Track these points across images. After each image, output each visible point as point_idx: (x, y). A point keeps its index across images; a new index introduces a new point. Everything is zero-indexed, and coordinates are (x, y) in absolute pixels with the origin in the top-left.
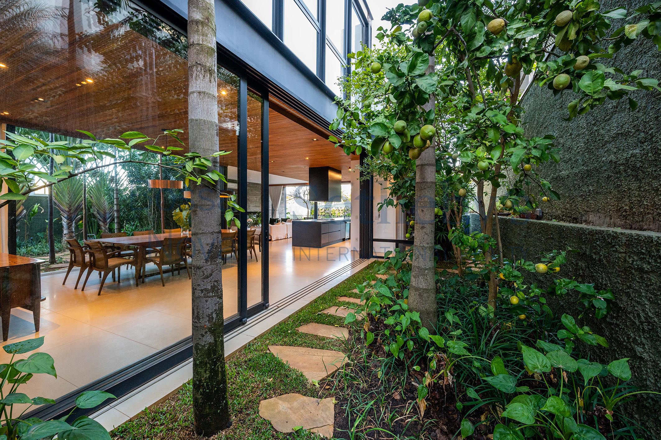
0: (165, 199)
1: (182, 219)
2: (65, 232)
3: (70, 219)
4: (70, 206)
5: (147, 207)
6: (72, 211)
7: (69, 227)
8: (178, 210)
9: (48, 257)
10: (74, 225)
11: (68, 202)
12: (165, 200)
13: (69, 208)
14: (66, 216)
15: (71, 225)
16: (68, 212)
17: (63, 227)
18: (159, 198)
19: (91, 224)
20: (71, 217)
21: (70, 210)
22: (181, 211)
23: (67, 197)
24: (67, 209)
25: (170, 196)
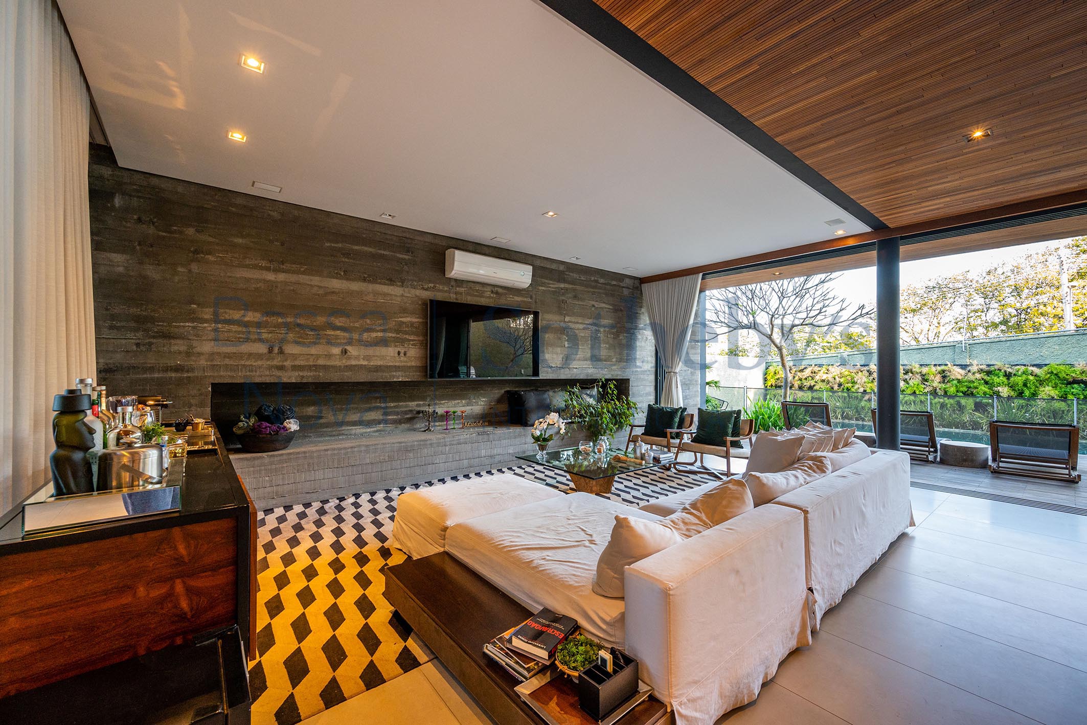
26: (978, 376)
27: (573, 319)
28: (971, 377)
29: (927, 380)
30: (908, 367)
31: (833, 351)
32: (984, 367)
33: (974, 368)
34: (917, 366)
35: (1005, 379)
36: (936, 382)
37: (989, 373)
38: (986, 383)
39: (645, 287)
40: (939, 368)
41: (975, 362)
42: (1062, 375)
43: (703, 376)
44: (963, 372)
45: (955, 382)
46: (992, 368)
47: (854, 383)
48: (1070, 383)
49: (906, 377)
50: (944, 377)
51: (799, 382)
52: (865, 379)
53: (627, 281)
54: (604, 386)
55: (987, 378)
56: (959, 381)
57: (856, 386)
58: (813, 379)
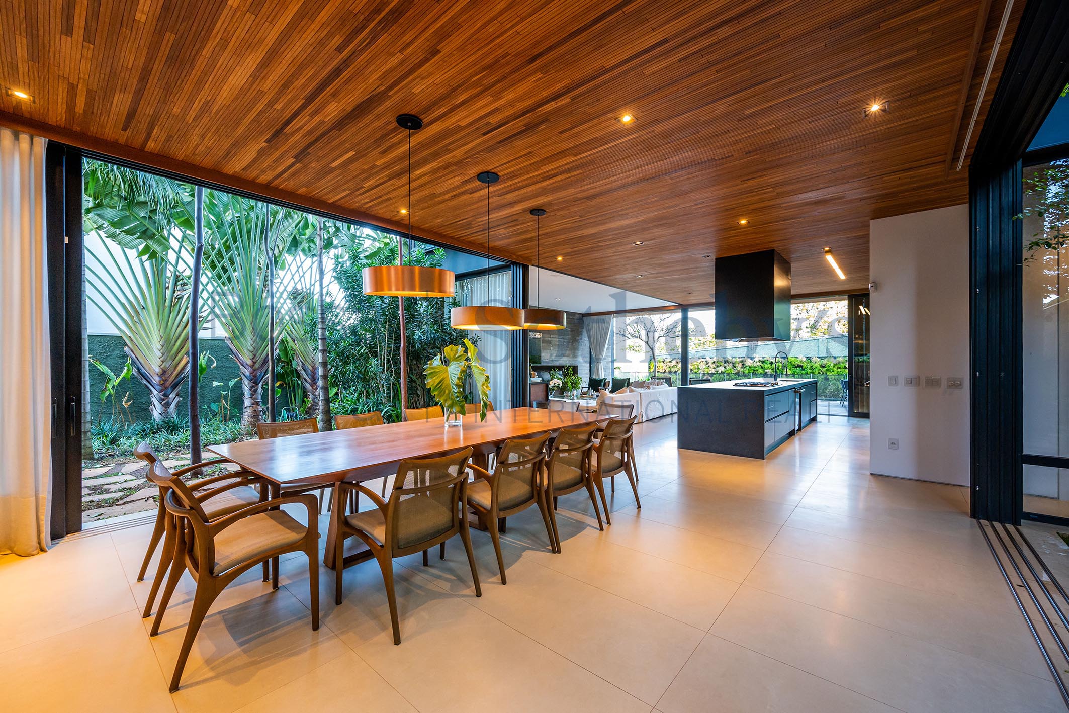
0: (409, 340)
1: (448, 385)
2: (247, 402)
3: (255, 381)
4: (255, 356)
5: (377, 356)
6: (257, 366)
7: (254, 392)
8: (437, 361)
9: (189, 456)
10: (260, 390)
11: (251, 349)
12: (409, 343)
13: (252, 359)
14: (248, 373)
15: (256, 391)
16: (252, 366)
17: (244, 394)
18: (398, 339)
19: (294, 387)
20: (255, 376)
21: (254, 363)
22: (446, 362)
23: (249, 339)
24: (249, 362)
25: (418, 334)
26: (758, 364)
27: (554, 336)
28: (755, 364)
29: (735, 367)
30: (726, 359)
31: (702, 347)
32: (761, 359)
33: (756, 360)
34: (731, 358)
35: (770, 365)
36: (739, 366)
37: (763, 362)
38: (762, 367)
39: (585, 318)
40: (740, 359)
41: (757, 356)
42: (793, 363)
43: (613, 365)
44: (752, 361)
45: (748, 367)
46: (764, 359)
47: (699, 369)
48: (796, 367)
49: (725, 365)
50: (743, 364)
51: (669, 369)
52: (704, 366)
53: (577, 315)
54: (567, 369)
55: (762, 365)
56: (750, 367)
57: (700, 371)
58: (677, 366)
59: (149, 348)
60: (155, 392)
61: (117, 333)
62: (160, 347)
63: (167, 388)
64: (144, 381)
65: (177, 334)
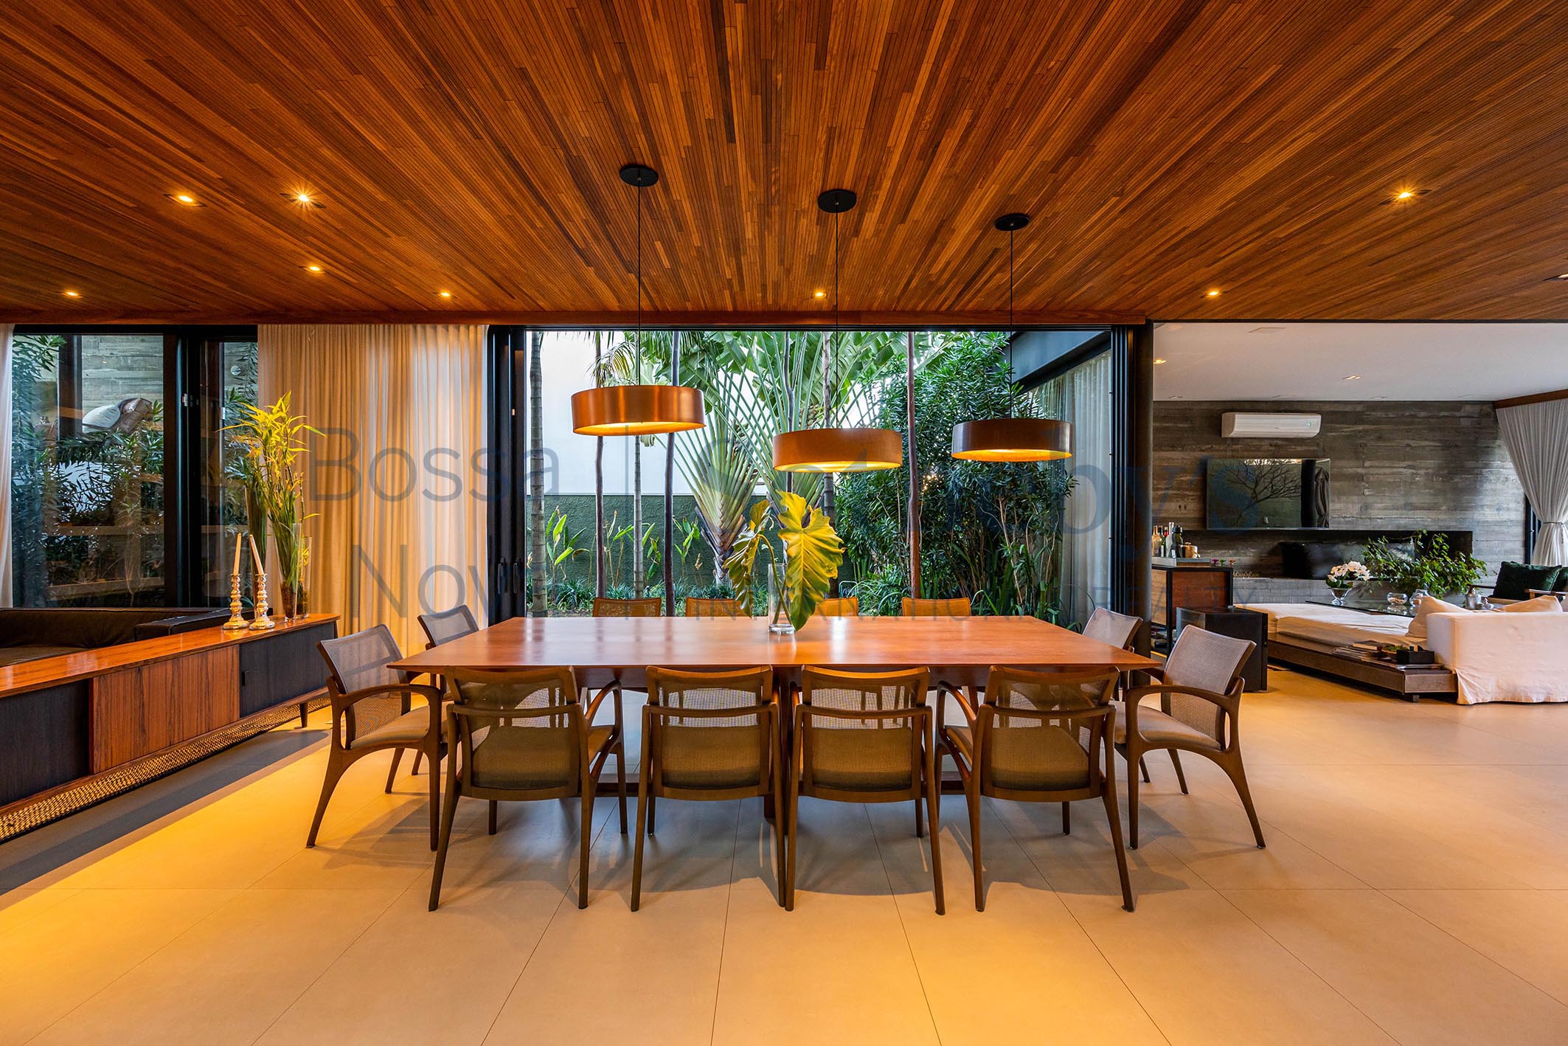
27: (1376, 464)
39: (1503, 412)
53: (1469, 408)
54: (1426, 540)
59: (713, 508)
60: (717, 555)
61: (690, 492)
62: (720, 507)
63: (725, 551)
64: (710, 543)
65: (735, 492)
